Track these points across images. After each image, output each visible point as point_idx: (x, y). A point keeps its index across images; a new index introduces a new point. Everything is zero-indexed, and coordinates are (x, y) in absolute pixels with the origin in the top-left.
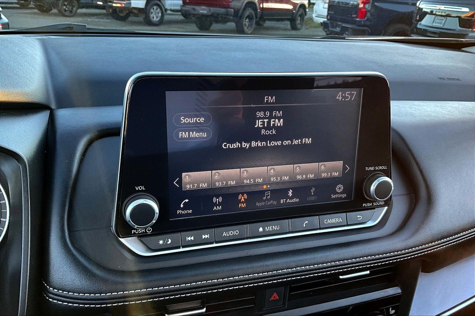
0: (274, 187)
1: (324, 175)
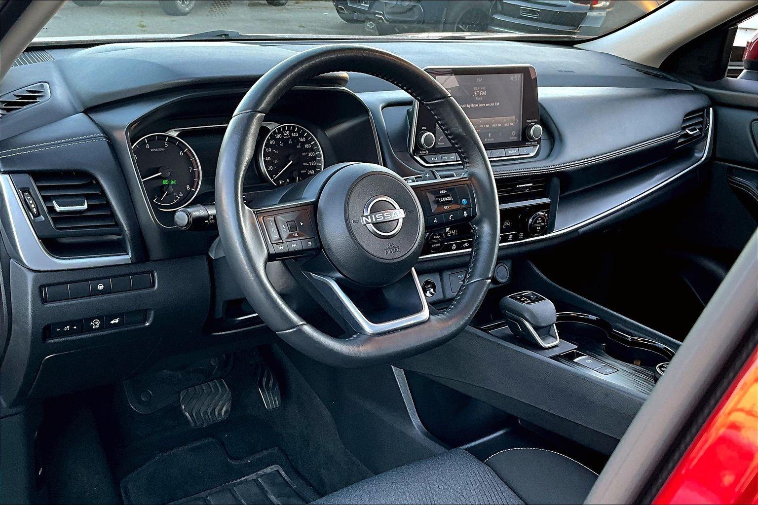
1: (506, 125)
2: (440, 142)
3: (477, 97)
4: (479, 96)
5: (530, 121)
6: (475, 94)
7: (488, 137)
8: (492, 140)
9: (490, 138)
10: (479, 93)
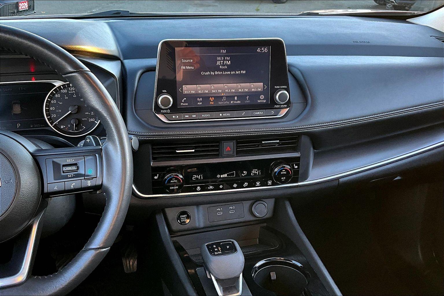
0: (228, 95)
1: (253, 90)
2: (183, 103)
3: (221, 67)
4: (224, 65)
5: (279, 87)
6: (218, 63)
7: (234, 100)
8: (238, 102)
9: (237, 101)
10: (223, 63)
